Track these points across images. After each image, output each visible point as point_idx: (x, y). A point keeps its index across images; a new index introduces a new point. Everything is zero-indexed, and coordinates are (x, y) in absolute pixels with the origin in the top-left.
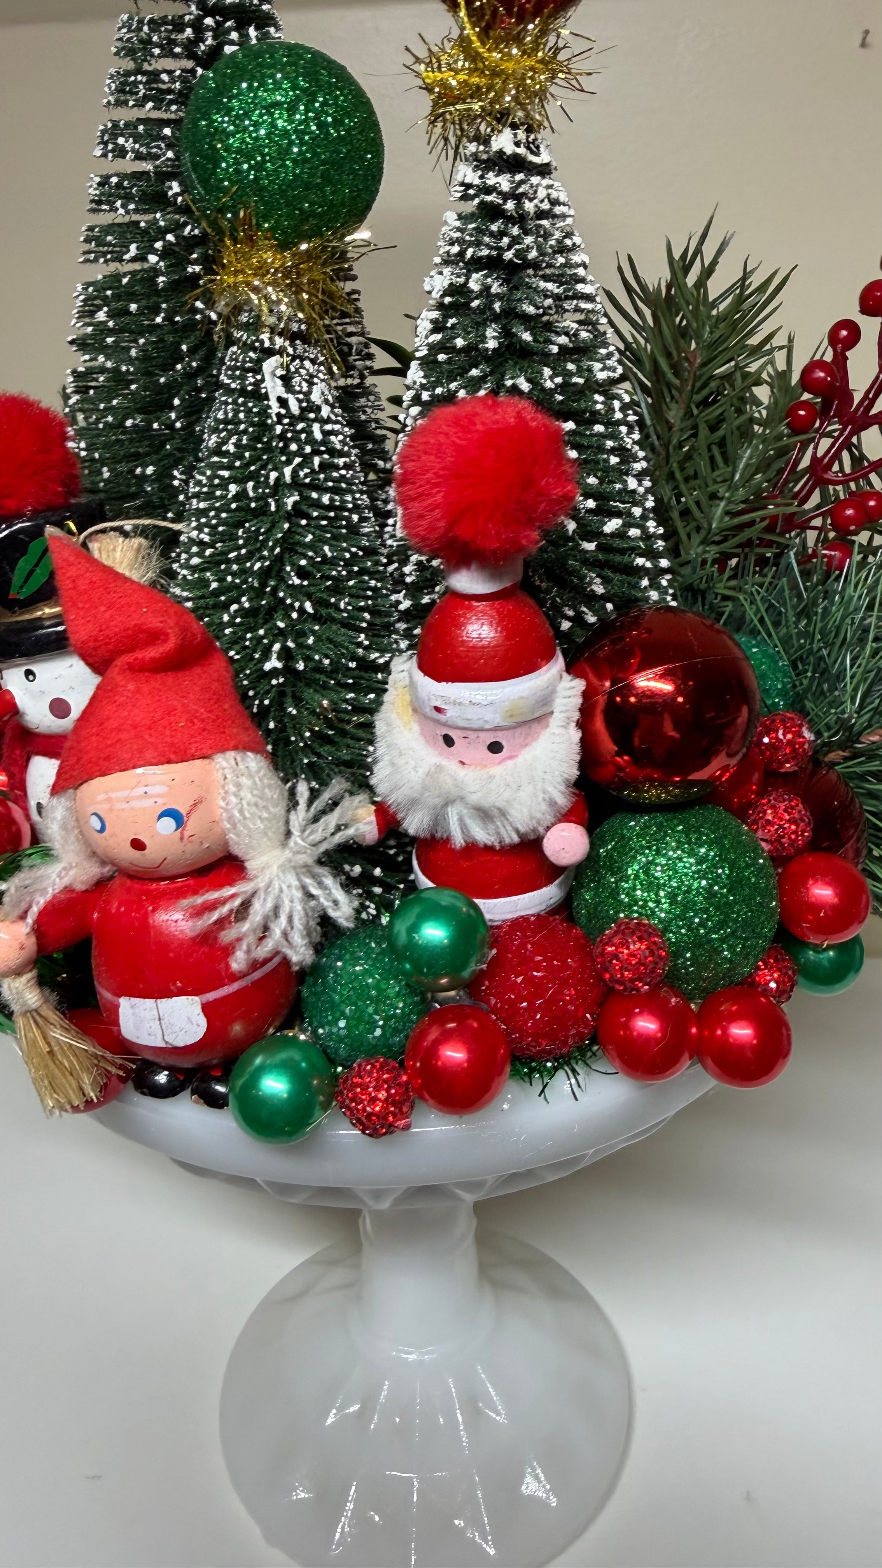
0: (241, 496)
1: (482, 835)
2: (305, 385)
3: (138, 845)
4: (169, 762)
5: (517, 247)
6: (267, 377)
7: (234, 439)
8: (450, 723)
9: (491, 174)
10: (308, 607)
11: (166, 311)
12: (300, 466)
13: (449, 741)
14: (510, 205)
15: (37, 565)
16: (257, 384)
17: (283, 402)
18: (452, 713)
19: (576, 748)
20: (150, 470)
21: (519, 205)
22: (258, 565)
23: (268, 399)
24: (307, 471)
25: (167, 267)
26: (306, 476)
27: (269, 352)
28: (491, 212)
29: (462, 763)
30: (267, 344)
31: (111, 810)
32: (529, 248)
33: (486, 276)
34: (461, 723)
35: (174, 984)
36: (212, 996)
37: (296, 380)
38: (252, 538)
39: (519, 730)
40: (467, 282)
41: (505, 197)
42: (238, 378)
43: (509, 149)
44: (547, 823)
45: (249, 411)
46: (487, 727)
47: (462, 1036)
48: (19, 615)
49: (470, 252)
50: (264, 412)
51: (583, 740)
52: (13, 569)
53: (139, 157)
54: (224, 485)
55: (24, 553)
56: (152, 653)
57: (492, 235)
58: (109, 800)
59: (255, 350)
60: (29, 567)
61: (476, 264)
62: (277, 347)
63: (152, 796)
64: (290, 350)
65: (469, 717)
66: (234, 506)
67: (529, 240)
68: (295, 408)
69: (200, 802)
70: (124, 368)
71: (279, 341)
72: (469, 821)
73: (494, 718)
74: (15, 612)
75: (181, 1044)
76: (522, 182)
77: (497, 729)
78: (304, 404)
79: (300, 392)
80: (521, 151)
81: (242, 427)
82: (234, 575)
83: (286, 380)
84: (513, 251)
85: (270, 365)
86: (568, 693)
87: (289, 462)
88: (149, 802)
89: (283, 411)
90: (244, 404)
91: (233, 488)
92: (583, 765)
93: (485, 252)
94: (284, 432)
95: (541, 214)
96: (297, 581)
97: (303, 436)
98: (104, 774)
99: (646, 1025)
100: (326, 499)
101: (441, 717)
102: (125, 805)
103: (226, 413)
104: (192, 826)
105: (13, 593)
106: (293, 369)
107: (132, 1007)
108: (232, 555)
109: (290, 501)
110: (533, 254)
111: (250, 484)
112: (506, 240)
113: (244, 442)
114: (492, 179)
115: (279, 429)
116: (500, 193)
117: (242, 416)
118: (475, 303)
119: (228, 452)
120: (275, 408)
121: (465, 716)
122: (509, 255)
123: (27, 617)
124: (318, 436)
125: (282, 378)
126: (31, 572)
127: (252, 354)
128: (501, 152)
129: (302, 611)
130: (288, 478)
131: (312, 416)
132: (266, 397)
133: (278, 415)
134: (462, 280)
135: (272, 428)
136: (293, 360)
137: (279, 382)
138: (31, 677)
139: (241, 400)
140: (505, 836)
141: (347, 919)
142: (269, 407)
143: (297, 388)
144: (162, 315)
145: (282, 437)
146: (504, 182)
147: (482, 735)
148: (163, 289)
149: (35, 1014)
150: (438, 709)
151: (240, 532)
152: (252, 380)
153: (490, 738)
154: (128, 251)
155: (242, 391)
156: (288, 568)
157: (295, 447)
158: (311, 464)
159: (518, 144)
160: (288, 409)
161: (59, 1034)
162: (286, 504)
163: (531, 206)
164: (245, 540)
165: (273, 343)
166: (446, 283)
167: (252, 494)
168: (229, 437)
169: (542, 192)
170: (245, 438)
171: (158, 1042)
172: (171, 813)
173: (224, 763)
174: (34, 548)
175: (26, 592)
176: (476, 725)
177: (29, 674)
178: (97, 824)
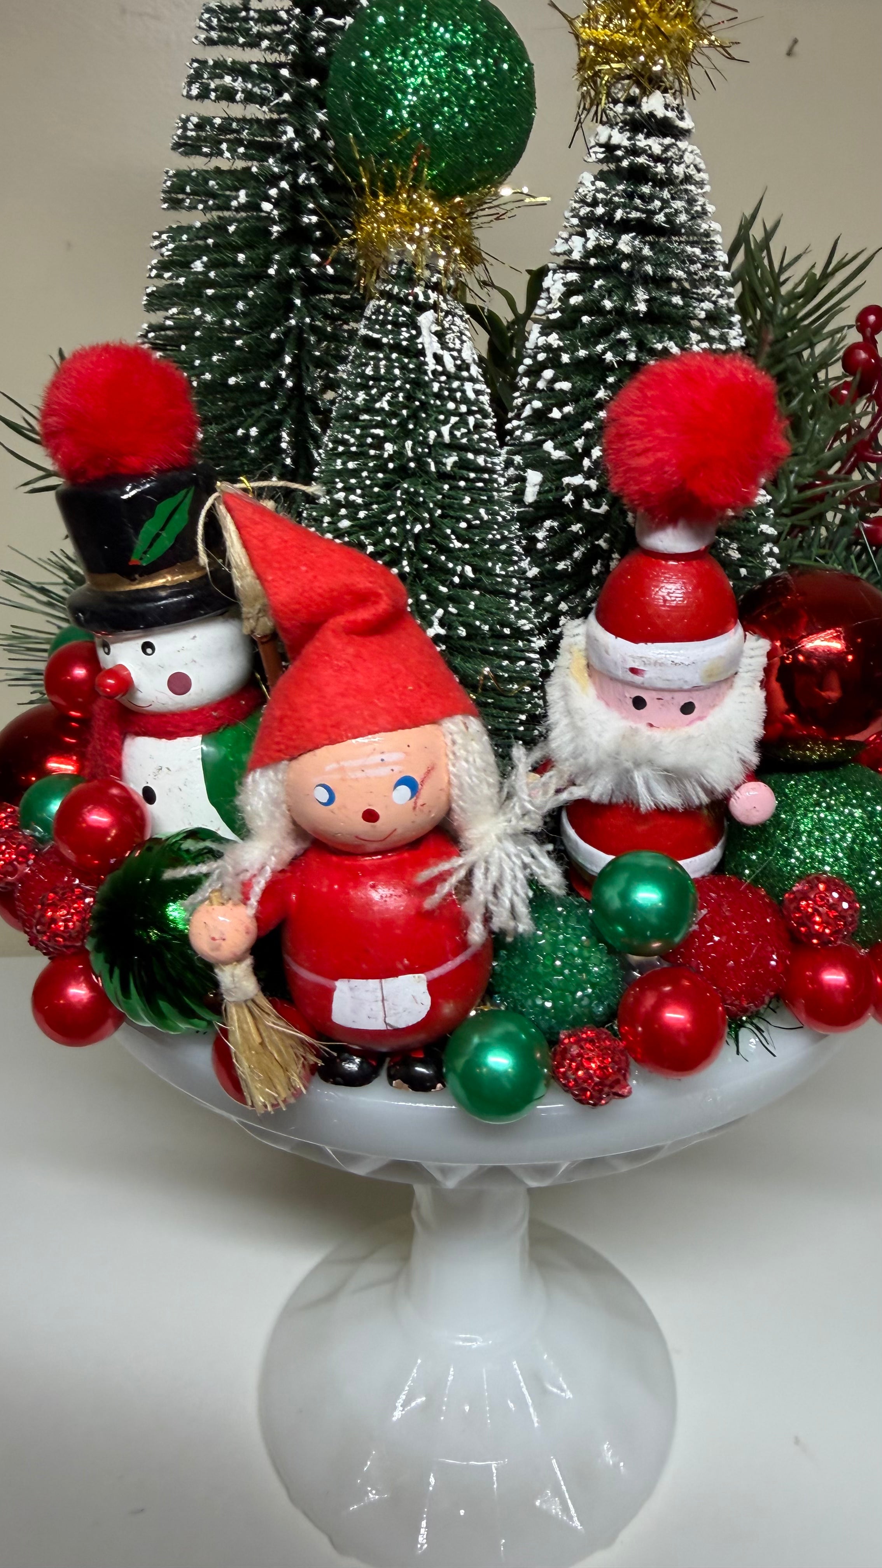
0: (399, 455)
1: (668, 798)
2: (457, 342)
3: (370, 816)
4: (404, 727)
5: (667, 210)
6: (425, 331)
7: (388, 397)
8: (646, 685)
9: (641, 136)
10: (468, 570)
11: (279, 263)
12: (455, 427)
13: (639, 703)
14: (660, 168)
15: (163, 529)
16: (412, 339)
17: (438, 359)
18: (651, 675)
19: (762, 708)
20: (254, 432)
21: (669, 170)
22: (418, 528)
23: (425, 356)
24: (464, 430)
25: (280, 215)
26: (463, 436)
27: (421, 308)
28: (638, 175)
29: (651, 725)
30: (421, 298)
31: (343, 780)
32: (677, 212)
33: (634, 238)
34: (660, 684)
35: (402, 962)
36: (437, 972)
37: (449, 336)
38: (411, 500)
39: (711, 690)
40: (615, 244)
41: (657, 159)
42: (391, 332)
43: (660, 113)
44: (737, 783)
45: (403, 368)
46: (686, 687)
47: (679, 998)
48: (139, 583)
49: (619, 214)
50: (421, 368)
52: (137, 533)
53: (250, 97)
54: (379, 443)
55: (152, 514)
56: (363, 614)
57: (642, 197)
58: (342, 769)
59: (408, 303)
60: (154, 531)
61: (625, 226)
62: (431, 301)
63: (389, 764)
64: (444, 305)
65: (670, 677)
66: (391, 465)
67: (678, 204)
68: (450, 366)
69: (433, 768)
70: (228, 322)
71: (433, 296)
72: (654, 785)
73: (694, 678)
74: (134, 580)
75: (402, 1025)
76: (668, 147)
77: (696, 688)
78: (459, 362)
79: (453, 349)
80: (671, 114)
81: (398, 383)
82: (392, 537)
83: (440, 336)
84: (662, 214)
85: (426, 319)
86: (752, 653)
87: (446, 422)
88: (384, 771)
89: (440, 369)
90: (398, 360)
91: (389, 448)
93: (634, 215)
94: (441, 389)
95: (688, 179)
96: (458, 545)
97: (458, 395)
98: (333, 742)
99: (834, 977)
100: (481, 460)
101: (637, 679)
102: (359, 774)
103: (376, 368)
104: (426, 793)
105: (135, 559)
106: (447, 326)
107: (351, 989)
108: (391, 517)
109: (450, 461)
110: (683, 218)
111: (409, 444)
112: (657, 203)
113: (401, 399)
114: (642, 141)
115: (436, 387)
116: (651, 156)
117: (397, 372)
118: (625, 265)
119: (382, 409)
120: (431, 365)
121: (665, 677)
122: (660, 218)
123: (148, 585)
124: (471, 395)
125: (436, 333)
126: (158, 535)
127: (405, 308)
128: (651, 115)
129: (462, 576)
130: (447, 438)
131: (465, 374)
132: (422, 353)
133: (434, 372)
134: (610, 242)
135: (428, 385)
136: (446, 316)
137: (435, 339)
138: (149, 651)
139: (394, 356)
140: (694, 798)
141: (559, 888)
142: (426, 364)
143: (451, 345)
144: (275, 267)
145: (438, 396)
146: (655, 145)
147: (677, 695)
148: (277, 238)
149: (250, 1004)
150: (634, 671)
151: (399, 493)
152: (407, 335)
153: (683, 699)
154: (236, 198)
155: (396, 347)
156: (449, 531)
157: (451, 406)
158: (466, 424)
159: (667, 106)
160: (443, 366)
161: (273, 1022)
162: (445, 465)
163: (679, 170)
164: (403, 501)
165: (427, 297)
166: (590, 245)
167: (410, 454)
168: (382, 394)
169: (688, 158)
170: (401, 395)
171: (378, 1025)
172: (407, 781)
173: (453, 728)
174: (164, 508)
175: (149, 558)
176: (673, 687)
177: (147, 647)
178: (323, 796)
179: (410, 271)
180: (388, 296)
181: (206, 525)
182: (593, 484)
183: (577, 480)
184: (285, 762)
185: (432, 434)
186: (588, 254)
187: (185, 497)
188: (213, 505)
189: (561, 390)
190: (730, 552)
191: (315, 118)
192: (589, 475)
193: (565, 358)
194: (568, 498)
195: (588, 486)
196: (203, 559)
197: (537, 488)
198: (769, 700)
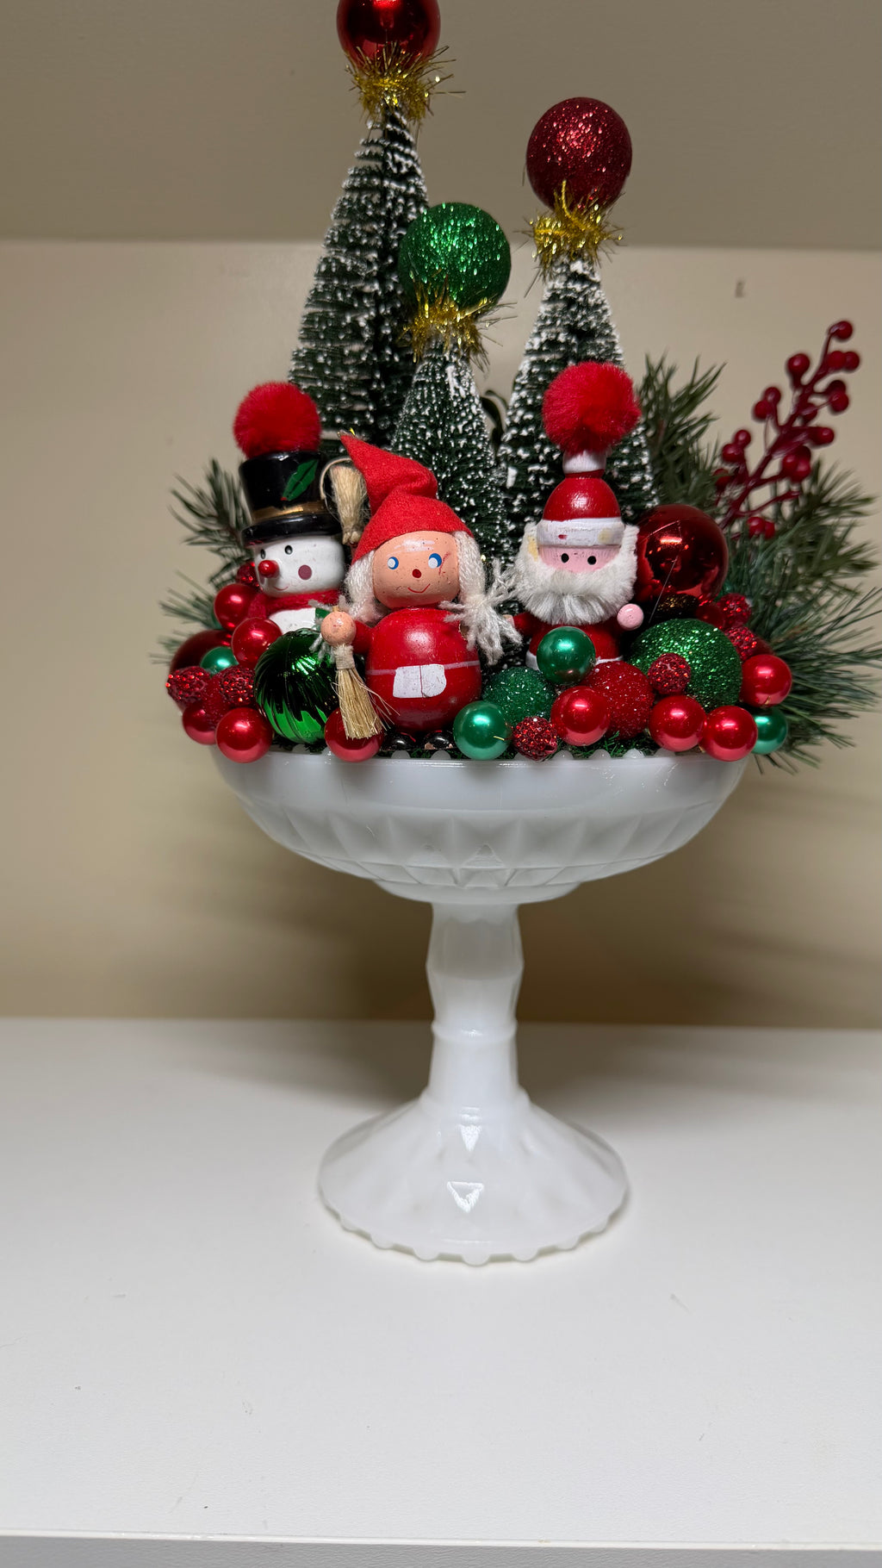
0: (434, 439)
2: (468, 384)
3: (417, 573)
4: (435, 530)
6: (449, 375)
7: (429, 408)
8: (568, 545)
9: (570, 283)
10: (472, 502)
12: (465, 426)
13: (565, 558)
14: (581, 299)
15: (301, 480)
16: (443, 379)
17: (457, 390)
18: (571, 539)
19: (635, 564)
21: (586, 301)
22: (444, 476)
24: (470, 428)
26: (470, 431)
27: (446, 363)
28: (570, 302)
29: (572, 571)
30: (448, 359)
31: (403, 555)
33: (567, 336)
34: (575, 543)
36: (450, 666)
37: (463, 380)
38: (440, 461)
39: (604, 551)
40: (557, 338)
41: (579, 294)
42: (431, 376)
43: (580, 271)
44: (621, 605)
45: (437, 394)
46: (590, 545)
48: (286, 511)
50: (447, 394)
51: (638, 560)
52: (286, 480)
54: (423, 432)
55: (295, 469)
57: (571, 314)
58: (402, 549)
59: (440, 362)
60: (296, 481)
61: (562, 329)
62: (453, 361)
63: (426, 547)
64: (460, 365)
65: (580, 538)
66: (429, 444)
67: (592, 318)
68: (463, 394)
69: (449, 553)
71: (454, 358)
72: (574, 607)
73: (594, 540)
74: (281, 509)
75: (431, 695)
76: (585, 289)
77: (595, 547)
78: (468, 394)
79: (465, 388)
80: (586, 272)
81: (434, 402)
83: (459, 378)
84: (582, 323)
85: (450, 370)
86: (630, 534)
87: (460, 423)
88: (425, 550)
89: (457, 395)
90: (434, 390)
92: (638, 573)
93: (567, 323)
94: (458, 406)
95: (597, 307)
96: (466, 486)
97: (468, 410)
98: (398, 535)
100: (480, 445)
101: (563, 541)
102: (411, 552)
103: (422, 395)
104: (445, 564)
105: (284, 497)
106: (461, 375)
107: (404, 672)
109: (462, 442)
110: (595, 326)
111: (440, 432)
112: (579, 317)
114: (571, 285)
115: (455, 404)
116: (575, 293)
117: (434, 396)
118: (561, 349)
119: (425, 415)
120: (453, 393)
121: (577, 540)
122: (580, 325)
123: (291, 511)
124: (475, 412)
125: (456, 378)
126: (297, 484)
127: (438, 364)
128: (576, 273)
129: (468, 502)
130: (461, 431)
131: (471, 401)
132: (448, 387)
133: (455, 397)
134: (554, 337)
135: (451, 403)
136: (461, 370)
137: (455, 380)
138: (289, 551)
139: (432, 388)
140: (597, 611)
142: (450, 392)
143: (464, 385)
145: (456, 409)
146: (578, 287)
147: (586, 551)
148: (367, 340)
149: (348, 670)
150: (561, 537)
152: (439, 378)
153: (589, 553)
154: (345, 319)
155: (434, 383)
156: (461, 480)
157: (463, 414)
158: (472, 426)
159: (584, 269)
160: (459, 393)
161: (362, 686)
162: (459, 445)
163: (591, 301)
164: (436, 462)
165: (451, 359)
166: (544, 339)
167: (440, 437)
168: (424, 409)
169: (597, 295)
170: (436, 408)
171: (418, 695)
172: (435, 556)
173: (461, 537)
174: (302, 467)
175: (292, 496)
176: (583, 543)
177: (288, 548)
178: (392, 563)
179: (442, 346)
180: (429, 359)
181: (325, 480)
182: (545, 468)
183: (537, 467)
184: (372, 552)
185: (453, 428)
186: (541, 345)
187: (312, 464)
188: (328, 470)
189: (528, 419)
190: (627, 512)
191: (391, 280)
192: (542, 464)
193: (530, 402)
194: (531, 478)
195: (542, 471)
196: (323, 495)
197: (514, 479)
198: (640, 562)
